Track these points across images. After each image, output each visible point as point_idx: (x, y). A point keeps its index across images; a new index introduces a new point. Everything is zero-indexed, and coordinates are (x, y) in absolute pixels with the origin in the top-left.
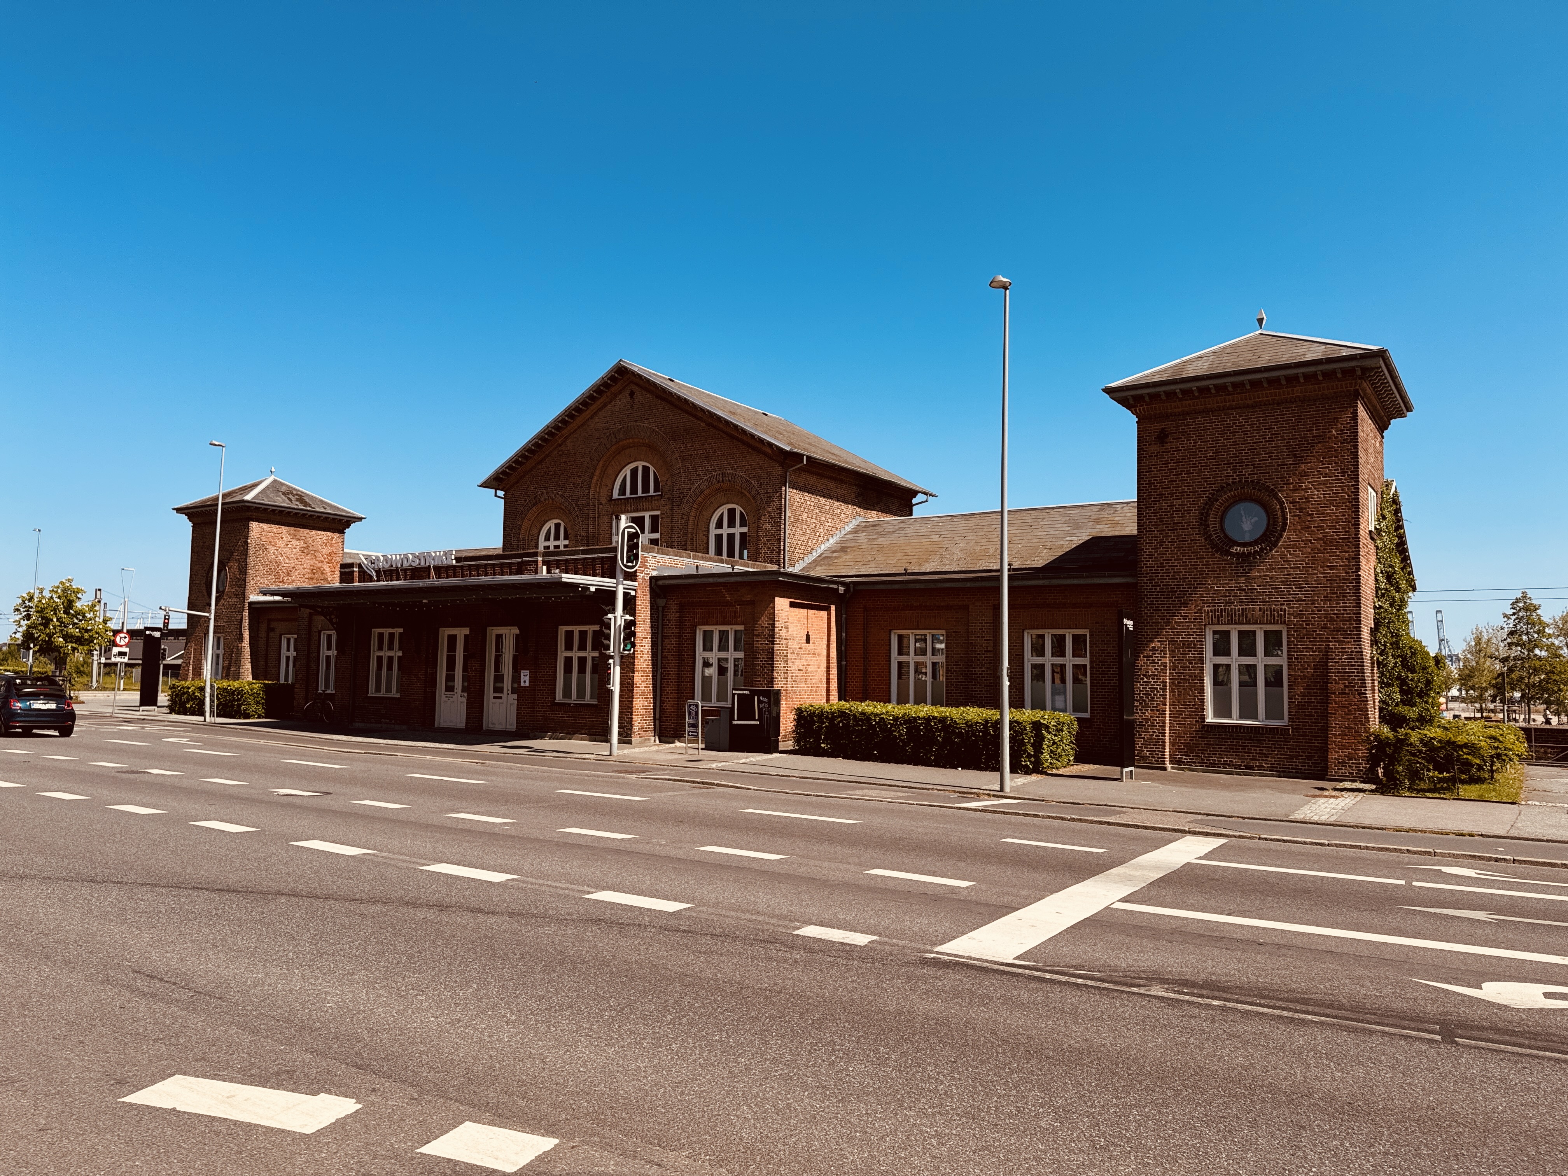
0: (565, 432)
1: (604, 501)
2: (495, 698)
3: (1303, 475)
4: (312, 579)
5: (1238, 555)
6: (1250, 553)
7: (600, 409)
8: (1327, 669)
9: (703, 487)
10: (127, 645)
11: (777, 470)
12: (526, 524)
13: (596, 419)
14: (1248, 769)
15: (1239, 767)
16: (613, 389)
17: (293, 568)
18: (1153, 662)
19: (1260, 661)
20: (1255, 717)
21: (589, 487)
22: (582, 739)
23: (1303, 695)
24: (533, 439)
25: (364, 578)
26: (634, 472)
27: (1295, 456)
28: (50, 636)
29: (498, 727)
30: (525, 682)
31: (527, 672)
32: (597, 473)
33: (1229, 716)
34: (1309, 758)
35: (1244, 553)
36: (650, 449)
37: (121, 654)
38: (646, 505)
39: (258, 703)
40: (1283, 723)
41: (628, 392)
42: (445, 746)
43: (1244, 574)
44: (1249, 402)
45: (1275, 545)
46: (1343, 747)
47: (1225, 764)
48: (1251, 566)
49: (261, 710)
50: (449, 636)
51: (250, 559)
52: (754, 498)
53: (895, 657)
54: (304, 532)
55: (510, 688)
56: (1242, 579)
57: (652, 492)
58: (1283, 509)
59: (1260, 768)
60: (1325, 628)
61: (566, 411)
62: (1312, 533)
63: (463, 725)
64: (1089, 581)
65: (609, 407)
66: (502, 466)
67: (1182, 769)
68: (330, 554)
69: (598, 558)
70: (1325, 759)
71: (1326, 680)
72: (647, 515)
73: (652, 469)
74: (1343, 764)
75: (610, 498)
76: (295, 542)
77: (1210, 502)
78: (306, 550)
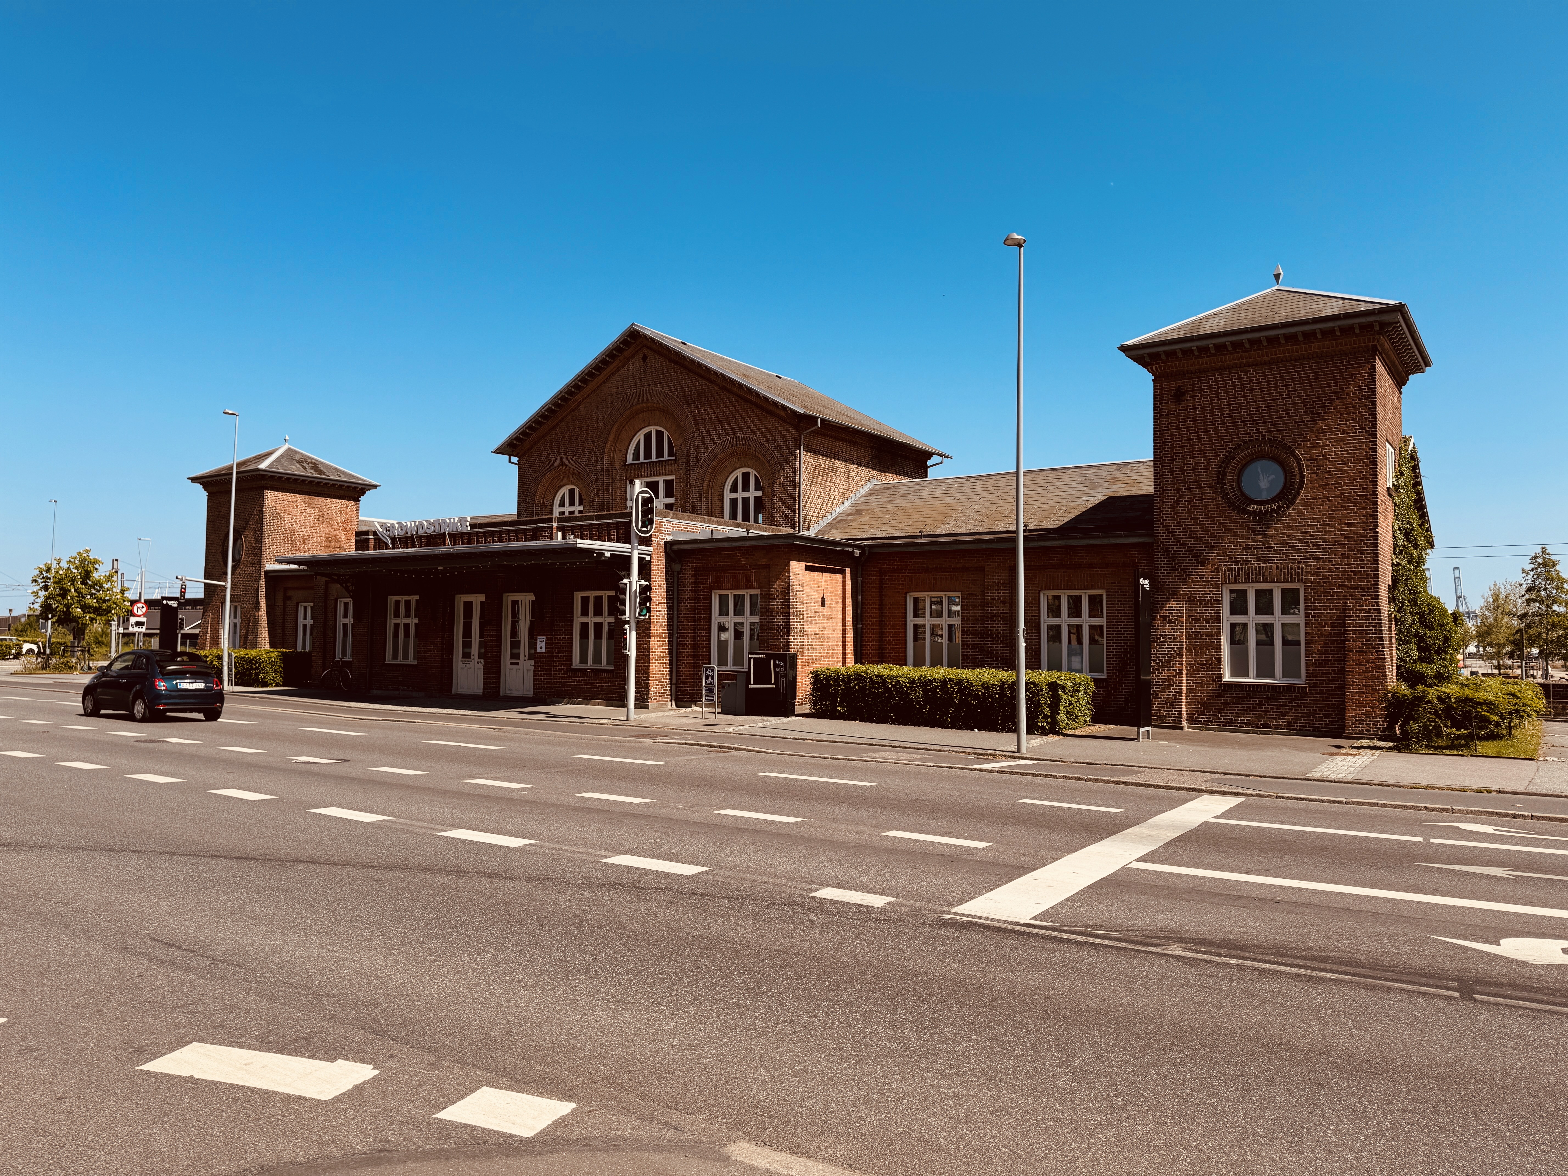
0: (578, 397)
1: (618, 465)
2: (512, 664)
3: (1321, 431)
4: (328, 547)
5: (1255, 513)
6: (1267, 511)
7: (613, 374)
8: (1345, 627)
9: (717, 450)
10: (144, 615)
11: (791, 433)
12: (540, 490)
13: (609, 384)
14: (1265, 728)
15: (1256, 726)
16: (626, 353)
17: (309, 536)
18: (1170, 622)
19: (1277, 619)
20: (1272, 676)
21: (603, 451)
22: (599, 704)
23: (1320, 653)
24: (546, 405)
25: (379, 545)
26: (648, 437)
27: (1312, 413)
28: (68, 606)
29: (515, 693)
30: (541, 648)
31: (544, 638)
32: (611, 438)
33: (1246, 675)
34: (1326, 716)
35: (1261, 512)
36: (663, 413)
37: (139, 624)
38: (660, 469)
39: (275, 671)
40: (1301, 681)
41: (641, 356)
42: (462, 712)
43: (1262, 532)
44: (1266, 359)
45: (1292, 503)
46: (1361, 705)
47: (1242, 723)
48: (1269, 524)
49: (279, 679)
50: (465, 603)
51: (266, 528)
52: (768, 461)
53: (911, 620)
54: (318, 500)
55: (527, 654)
56: (1259, 538)
57: (666, 457)
58: (1300, 467)
59: (1277, 726)
60: (1342, 585)
61: (578, 376)
62: (1329, 490)
63: (479, 691)
64: (1106, 541)
65: (622, 371)
66: (516, 432)
67: (1199, 729)
68: (346, 522)
69: (613, 523)
70: (1343, 717)
71: (1343, 638)
72: (661, 480)
73: (666, 434)
74: (1361, 721)
75: (624, 463)
76: (309, 510)
77: (1227, 460)
78: (320, 518)
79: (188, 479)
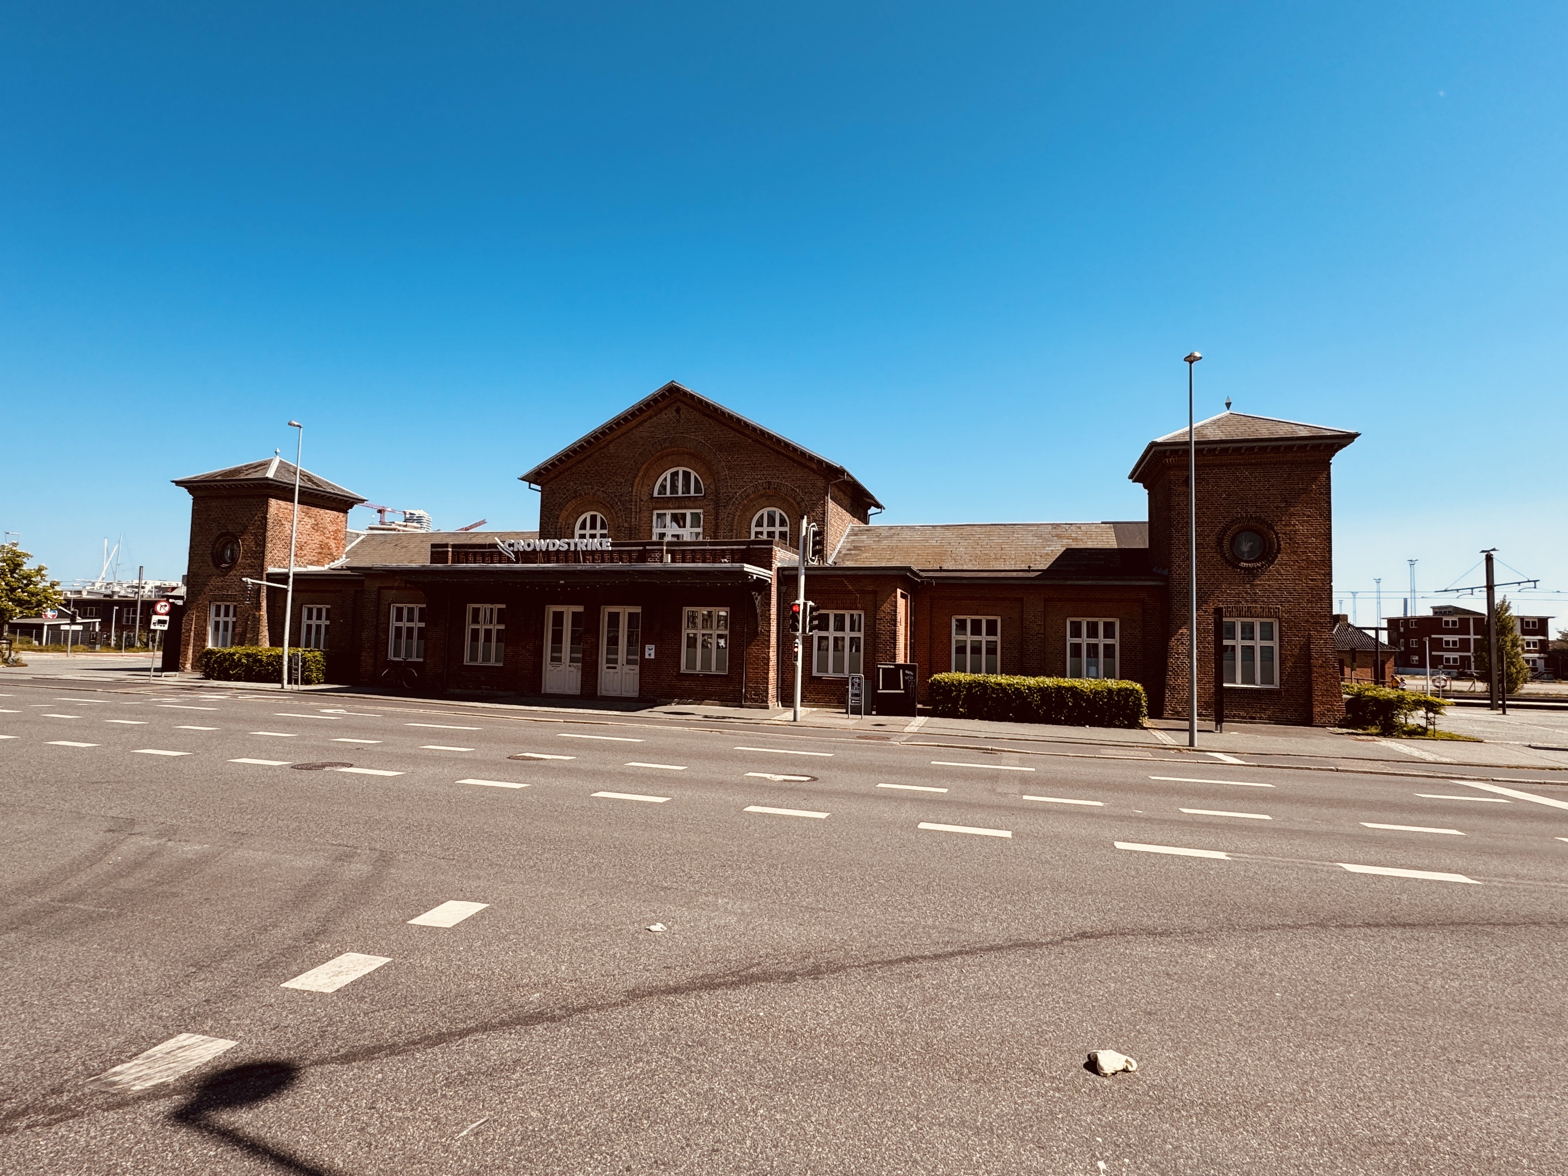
0: (609, 438)
1: (645, 498)
2: (608, 668)
3: (1292, 515)
4: (320, 553)
5: (1245, 569)
6: (1254, 568)
7: (645, 421)
8: (1309, 649)
9: (750, 491)
11: (821, 483)
12: (564, 514)
13: (641, 429)
14: (1252, 719)
15: (1245, 718)
16: (660, 405)
17: (305, 543)
18: (1182, 643)
19: (1258, 643)
20: (1254, 683)
21: (632, 486)
23: (1291, 667)
24: (580, 441)
26: (675, 475)
27: (1286, 502)
29: (612, 693)
30: (650, 655)
31: (652, 646)
32: (640, 474)
33: (1234, 682)
34: (1296, 711)
35: (1249, 568)
36: (694, 458)
38: (689, 504)
40: (1276, 685)
41: (675, 408)
43: (1249, 582)
44: (1253, 461)
45: (1272, 562)
46: (1323, 703)
47: (1234, 716)
48: (1255, 577)
50: (554, 612)
51: (269, 534)
52: (798, 504)
54: (315, 511)
55: (625, 660)
56: (1248, 586)
57: (692, 493)
58: (1277, 538)
59: (1260, 718)
60: (1307, 621)
61: (614, 419)
62: (1298, 556)
63: (578, 692)
65: (655, 419)
66: (545, 463)
67: (1204, 720)
68: (336, 532)
70: (1311, 712)
71: (1309, 657)
72: (688, 513)
73: (693, 474)
74: (1324, 715)
75: (652, 497)
76: (307, 519)
77: (1224, 530)
78: (316, 527)
79: (173, 482)
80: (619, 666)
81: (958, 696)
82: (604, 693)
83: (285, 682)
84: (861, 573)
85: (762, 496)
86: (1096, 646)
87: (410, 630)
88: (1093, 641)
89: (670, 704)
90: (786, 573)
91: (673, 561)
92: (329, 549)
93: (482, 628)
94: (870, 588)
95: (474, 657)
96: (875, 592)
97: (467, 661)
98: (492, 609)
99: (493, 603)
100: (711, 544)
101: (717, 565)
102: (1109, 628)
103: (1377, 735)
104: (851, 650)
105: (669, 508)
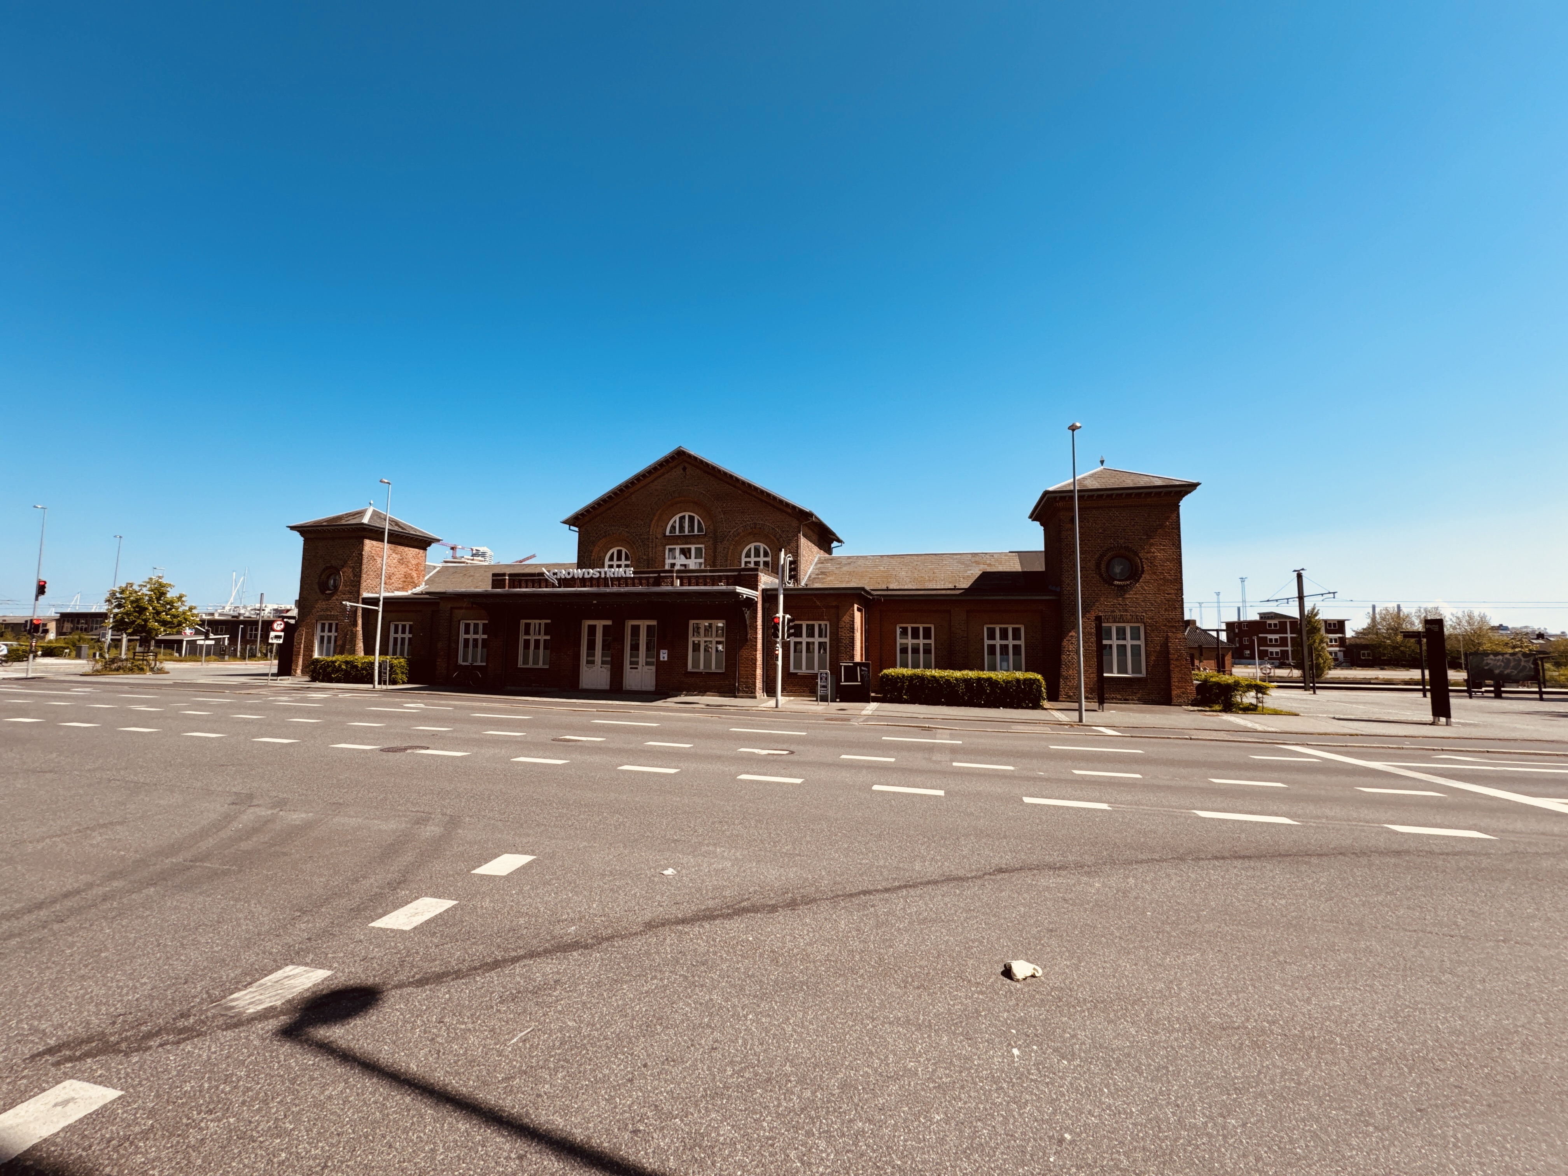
0: (631, 490)
1: (659, 536)
2: (632, 668)
3: (1152, 545)
5: (1118, 586)
6: (1124, 585)
7: (660, 477)
8: (1168, 647)
9: (740, 531)
11: (795, 523)
12: (596, 549)
13: (656, 483)
14: (1126, 701)
15: (1120, 700)
16: (671, 465)
17: (393, 574)
19: (1129, 643)
20: (1126, 673)
21: (650, 527)
22: (713, 695)
23: (1154, 661)
24: (608, 493)
26: (682, 519)
27: (1147, 535)
29: (634, 688)
31: (666, 651)
32: (656, 518)
33: (1112, 672)
34: (1158, 694)
35: (1121, 585)
36: (697, 505)
37: (277, 637)
38: (694, 540)
40: (1143, 674)
41: (682, 467)
43: (1121, 596)
45: (1138, 581)
46: (1179, 688)
47: (1113, 698)
48: (1125, 592)
50: (589, 626)
51: (364, 566)
52: (778, 540)
54: (401, 549)
55: (645, 662)
56: (1120, 599)
57: (696, 532)
58: (1142, 562)
59: (1133, 700)
60: (1165, 625)
61: (635, 476)
62: (1157, 576)
63: (607, 687)
64: (1030, 598)
65: (666, 476)
66: (582, 510)
67: (1092, 703)
68: (417, 565)
70: (1170, 694)
71: (1168, 653)
72: (693, 547)
73: (696, 517)
74: (1180, 696)
75: (665, 536)
76: (394, 555)
77: (1102, 556)
78: (401, 561)
79: (288, 527)
80: (640, 667)
81: (903, 686)
82: (628, 688)
83: (376, 683)
84: (826, 592)
85: (750, 534)
86: (1007, 646)
87: (475, 640)
88: (1004, 642)
89: (680, 695)
90: (769, 593)
91: (681, 585)
92: (412, 578)
93: (532, 638)
94: (834, 604)
95: (526, 661)
96: (837, 607)
97: (520, 664)
98: (540, 624)
99: (540, 619)
100: (711, 571)
101: (715, 588)
102: (1016, 632)
103: (1220, 711)
104: (819, 652)
105: (678, 544)
